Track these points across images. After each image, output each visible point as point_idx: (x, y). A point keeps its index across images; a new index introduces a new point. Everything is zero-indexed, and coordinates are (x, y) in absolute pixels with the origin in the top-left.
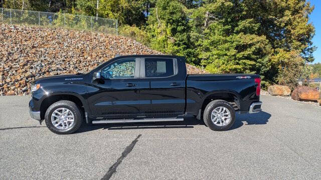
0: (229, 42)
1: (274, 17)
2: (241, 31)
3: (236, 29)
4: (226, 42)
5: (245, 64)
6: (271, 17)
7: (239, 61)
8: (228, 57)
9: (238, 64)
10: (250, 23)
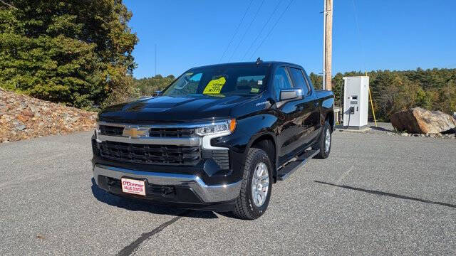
0: (40, 46)
1: (102, 19)
2: (60, 31)
3: (51, 27)
4: (34, 46)
5: (72, 83)
6: (99, 17)
7: (62, 78)
8: (44, 72)
9: (61, 83)
10: (72, 21)
